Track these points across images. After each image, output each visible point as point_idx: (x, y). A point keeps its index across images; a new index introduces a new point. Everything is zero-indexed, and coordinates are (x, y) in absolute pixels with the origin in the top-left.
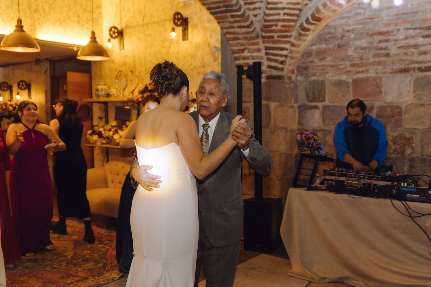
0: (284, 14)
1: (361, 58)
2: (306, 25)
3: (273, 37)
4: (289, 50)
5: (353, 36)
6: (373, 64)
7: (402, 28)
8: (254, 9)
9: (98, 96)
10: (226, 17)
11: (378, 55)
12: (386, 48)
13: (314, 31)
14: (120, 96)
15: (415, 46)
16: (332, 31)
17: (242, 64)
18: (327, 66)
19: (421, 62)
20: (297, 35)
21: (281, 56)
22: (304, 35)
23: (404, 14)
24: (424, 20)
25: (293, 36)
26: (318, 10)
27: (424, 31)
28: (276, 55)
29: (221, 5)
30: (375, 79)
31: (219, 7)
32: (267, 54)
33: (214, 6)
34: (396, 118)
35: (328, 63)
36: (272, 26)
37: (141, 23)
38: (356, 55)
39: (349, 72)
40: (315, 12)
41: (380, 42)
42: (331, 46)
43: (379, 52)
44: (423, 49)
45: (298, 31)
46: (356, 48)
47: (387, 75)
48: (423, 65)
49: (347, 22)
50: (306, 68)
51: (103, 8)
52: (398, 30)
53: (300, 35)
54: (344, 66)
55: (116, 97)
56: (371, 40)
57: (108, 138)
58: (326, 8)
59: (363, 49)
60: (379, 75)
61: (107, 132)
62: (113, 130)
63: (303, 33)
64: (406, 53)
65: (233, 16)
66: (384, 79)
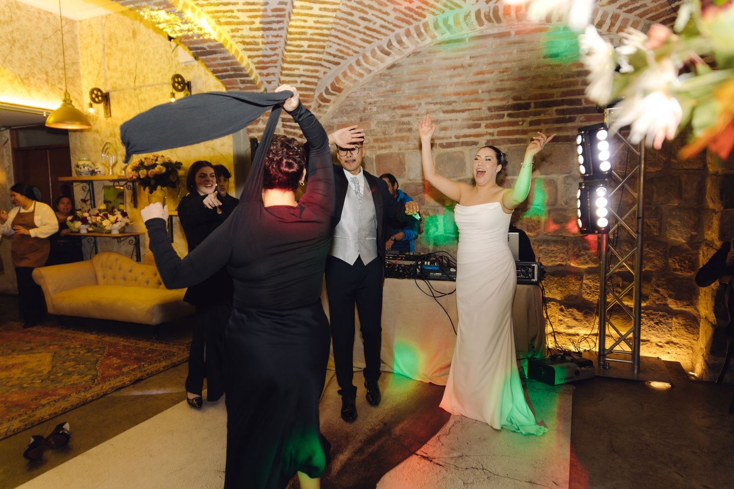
0: (302, 82)
1: (384, 133)
2: (325, 96)
5: (375, 109)
6: (396, 139)
7: (423, 102)
8: (268, 75)
9: (79, 173)
10: (236, 82)
11: (401, 130)
12: (409, 123)
13: (334, 102)
14: (109, 173)
16: (354, 103)
17: (256, 137)
19: (442, 138)
20: (317, 105)
22: (324, 106)
23: (425, 88)
24: (444, 95)
25: (313, 107)
26: (337, 79)
27: (444, 106)
29: (229, 68)
30: (398, 155)
31: (226, 71)
32: (284, 126)
33: (220, 68)
34: (420, 195)
37: (132, 85)
38: (379, 129)
39: (373, 147)
40: (335, 82)
42: (352, 120)
44: (444, 124)
46: (379, 123)
47: (410, 151)
48: (444, 142)
49: (369, 94)
51: (81, 64)
52: (420, 104)
53: (320, 106)
55: (104, 175)
56: (394, 114)
57: (95, 224)
58: (346, 78)
59: (386, 123)
60: (401, 151)
61: (93, 217)
62: (101, 215)
63: (322, 104)
65: (243, 82)
66: (407, 155)
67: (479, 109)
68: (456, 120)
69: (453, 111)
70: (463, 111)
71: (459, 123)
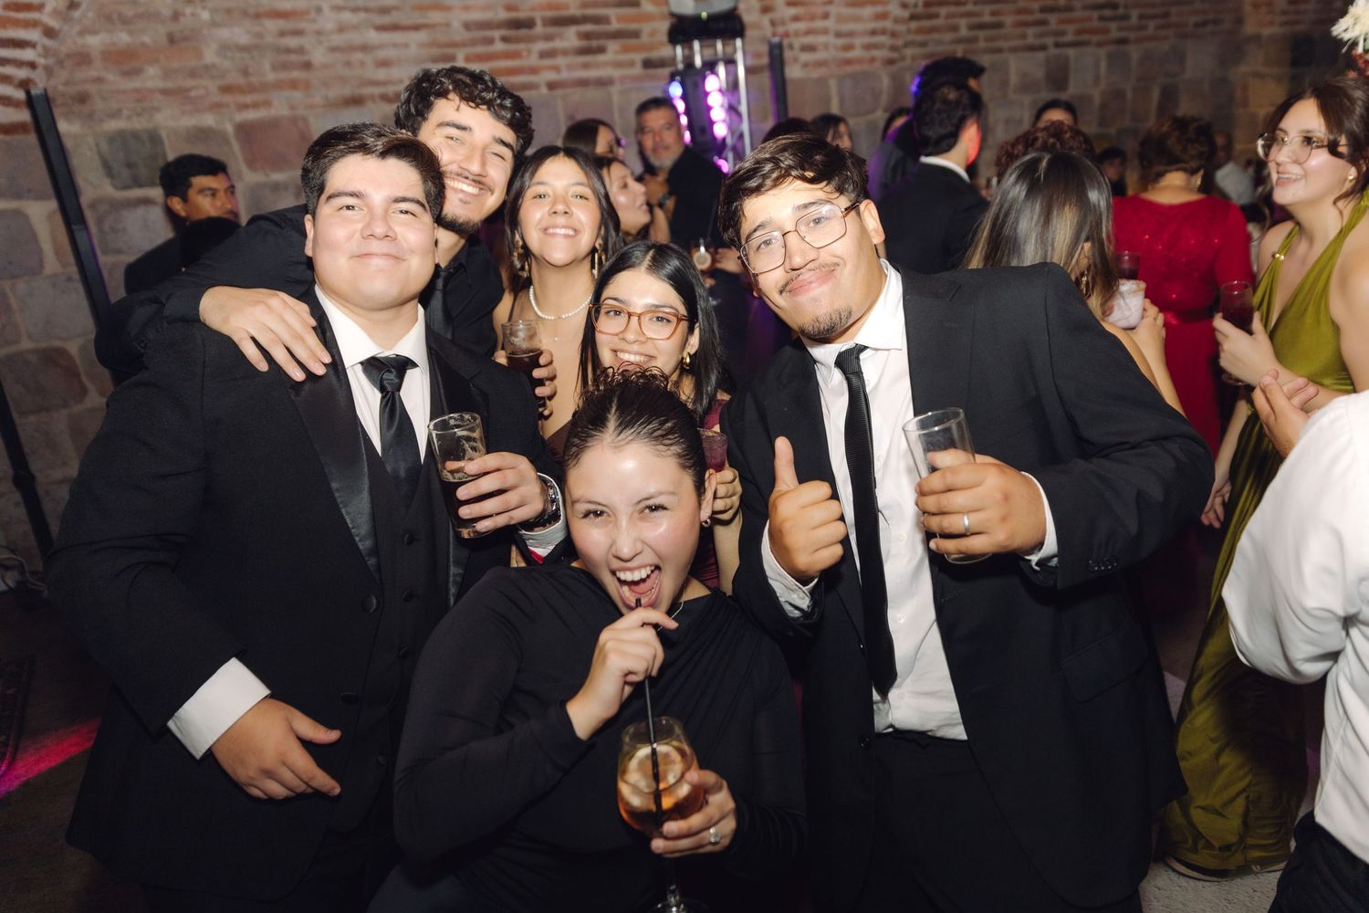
1: (245, 72)
4: (39, 48)
5: (205, 15)
6: (279, 85)
11: (285, 66)
12: (301, 50)
15: (365, 48)
18: (151, 91)
19: (384, 83)
21: (19, 64)
27: (374, 15)
35: (150, 84)
38: (227, 64)
39: (219, 105)
41: (282, 34)
42: (146, 39)
43: (284, 58)
44: (382, 54)
46: (224, 48)
47: (317, 110)
50: (83, 98)
52: (319, 10)
54: (201, 92)
56: (258, 29)
59: (241, 49)
60: (298, 112)
64: (348, 64)
66: (312, 120)
67: (448, 25)
68: (406, 45)
69: (395, 27)
70: (416, 28)
71: (413, 50)
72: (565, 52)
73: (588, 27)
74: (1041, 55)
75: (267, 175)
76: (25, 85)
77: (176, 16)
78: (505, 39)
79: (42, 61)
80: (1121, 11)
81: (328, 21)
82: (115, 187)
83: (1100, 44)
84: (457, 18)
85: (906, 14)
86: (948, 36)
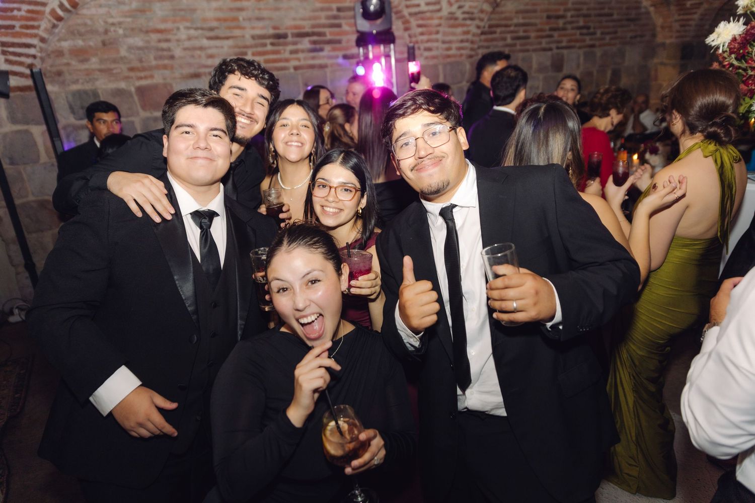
3: (13, 27)
4: (38, 48)
15: (201, 48)
18: (93, 70)
21: (28, 56)
28: (20, 55)
35: (93, 67)
36: (12, 10)
41: (160, 41)
43: (160, 53)
45: (49, 21)
50: (59, 74)
54: (119, 71)
64: (193, 56)
72: (303, 51)
73: (315, 38)
74: (549, 53)
75: (151, 113)
76: (30, 67)
77: (106, 32)
78: (272, 44)
79: (39, 54)
80: (592, 30)
81: (183, 34)
82: (76, 119)
83: (580, 48)
84: (248, 33)
85: (479, 31)
86: (501, 43)
